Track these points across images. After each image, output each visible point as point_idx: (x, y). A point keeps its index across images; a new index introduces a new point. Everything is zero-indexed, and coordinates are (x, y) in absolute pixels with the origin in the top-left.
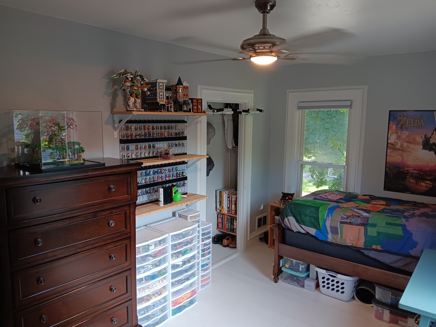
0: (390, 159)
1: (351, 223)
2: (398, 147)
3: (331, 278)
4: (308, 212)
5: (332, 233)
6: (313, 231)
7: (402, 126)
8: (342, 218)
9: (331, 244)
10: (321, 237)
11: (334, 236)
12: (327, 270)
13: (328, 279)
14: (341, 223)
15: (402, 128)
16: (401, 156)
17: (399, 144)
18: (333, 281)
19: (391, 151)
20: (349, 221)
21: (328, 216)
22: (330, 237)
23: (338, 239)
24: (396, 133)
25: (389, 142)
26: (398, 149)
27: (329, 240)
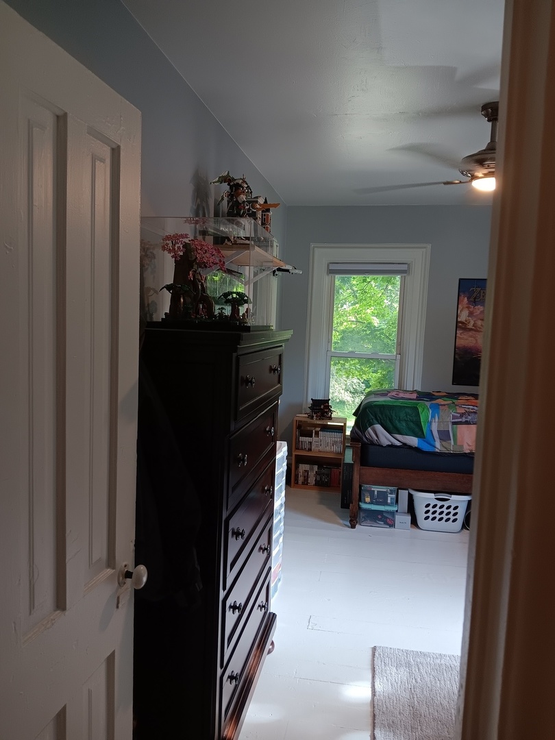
0: (460, 343)
1: (467, 423)
2: (470, 326)
3: (440, 503)
4: (402, 415)
5: (440, 439)
6: (413, 441)
7: (475, 298)
8: (454, 417)
9: (440, 454)
10: (426, 448)
11: (444, 443)
12: (435, 492)
13: (435, 506)
14: (454, 423)
15: (475, 302)
16: (474, 338)
17: (472, 323)
18: (442, 507)
19: (461, 332)
20: (464, 420)
21: (433, 417)
22: (438, 446)
23: (451, 447)
24: (468, 308)
25: (459, 320)
26: (471, 330)
27: (437, 450)
